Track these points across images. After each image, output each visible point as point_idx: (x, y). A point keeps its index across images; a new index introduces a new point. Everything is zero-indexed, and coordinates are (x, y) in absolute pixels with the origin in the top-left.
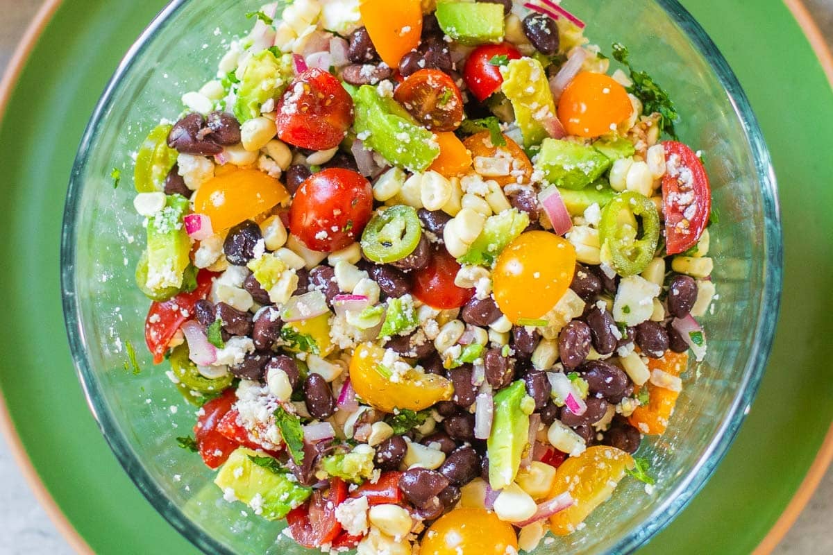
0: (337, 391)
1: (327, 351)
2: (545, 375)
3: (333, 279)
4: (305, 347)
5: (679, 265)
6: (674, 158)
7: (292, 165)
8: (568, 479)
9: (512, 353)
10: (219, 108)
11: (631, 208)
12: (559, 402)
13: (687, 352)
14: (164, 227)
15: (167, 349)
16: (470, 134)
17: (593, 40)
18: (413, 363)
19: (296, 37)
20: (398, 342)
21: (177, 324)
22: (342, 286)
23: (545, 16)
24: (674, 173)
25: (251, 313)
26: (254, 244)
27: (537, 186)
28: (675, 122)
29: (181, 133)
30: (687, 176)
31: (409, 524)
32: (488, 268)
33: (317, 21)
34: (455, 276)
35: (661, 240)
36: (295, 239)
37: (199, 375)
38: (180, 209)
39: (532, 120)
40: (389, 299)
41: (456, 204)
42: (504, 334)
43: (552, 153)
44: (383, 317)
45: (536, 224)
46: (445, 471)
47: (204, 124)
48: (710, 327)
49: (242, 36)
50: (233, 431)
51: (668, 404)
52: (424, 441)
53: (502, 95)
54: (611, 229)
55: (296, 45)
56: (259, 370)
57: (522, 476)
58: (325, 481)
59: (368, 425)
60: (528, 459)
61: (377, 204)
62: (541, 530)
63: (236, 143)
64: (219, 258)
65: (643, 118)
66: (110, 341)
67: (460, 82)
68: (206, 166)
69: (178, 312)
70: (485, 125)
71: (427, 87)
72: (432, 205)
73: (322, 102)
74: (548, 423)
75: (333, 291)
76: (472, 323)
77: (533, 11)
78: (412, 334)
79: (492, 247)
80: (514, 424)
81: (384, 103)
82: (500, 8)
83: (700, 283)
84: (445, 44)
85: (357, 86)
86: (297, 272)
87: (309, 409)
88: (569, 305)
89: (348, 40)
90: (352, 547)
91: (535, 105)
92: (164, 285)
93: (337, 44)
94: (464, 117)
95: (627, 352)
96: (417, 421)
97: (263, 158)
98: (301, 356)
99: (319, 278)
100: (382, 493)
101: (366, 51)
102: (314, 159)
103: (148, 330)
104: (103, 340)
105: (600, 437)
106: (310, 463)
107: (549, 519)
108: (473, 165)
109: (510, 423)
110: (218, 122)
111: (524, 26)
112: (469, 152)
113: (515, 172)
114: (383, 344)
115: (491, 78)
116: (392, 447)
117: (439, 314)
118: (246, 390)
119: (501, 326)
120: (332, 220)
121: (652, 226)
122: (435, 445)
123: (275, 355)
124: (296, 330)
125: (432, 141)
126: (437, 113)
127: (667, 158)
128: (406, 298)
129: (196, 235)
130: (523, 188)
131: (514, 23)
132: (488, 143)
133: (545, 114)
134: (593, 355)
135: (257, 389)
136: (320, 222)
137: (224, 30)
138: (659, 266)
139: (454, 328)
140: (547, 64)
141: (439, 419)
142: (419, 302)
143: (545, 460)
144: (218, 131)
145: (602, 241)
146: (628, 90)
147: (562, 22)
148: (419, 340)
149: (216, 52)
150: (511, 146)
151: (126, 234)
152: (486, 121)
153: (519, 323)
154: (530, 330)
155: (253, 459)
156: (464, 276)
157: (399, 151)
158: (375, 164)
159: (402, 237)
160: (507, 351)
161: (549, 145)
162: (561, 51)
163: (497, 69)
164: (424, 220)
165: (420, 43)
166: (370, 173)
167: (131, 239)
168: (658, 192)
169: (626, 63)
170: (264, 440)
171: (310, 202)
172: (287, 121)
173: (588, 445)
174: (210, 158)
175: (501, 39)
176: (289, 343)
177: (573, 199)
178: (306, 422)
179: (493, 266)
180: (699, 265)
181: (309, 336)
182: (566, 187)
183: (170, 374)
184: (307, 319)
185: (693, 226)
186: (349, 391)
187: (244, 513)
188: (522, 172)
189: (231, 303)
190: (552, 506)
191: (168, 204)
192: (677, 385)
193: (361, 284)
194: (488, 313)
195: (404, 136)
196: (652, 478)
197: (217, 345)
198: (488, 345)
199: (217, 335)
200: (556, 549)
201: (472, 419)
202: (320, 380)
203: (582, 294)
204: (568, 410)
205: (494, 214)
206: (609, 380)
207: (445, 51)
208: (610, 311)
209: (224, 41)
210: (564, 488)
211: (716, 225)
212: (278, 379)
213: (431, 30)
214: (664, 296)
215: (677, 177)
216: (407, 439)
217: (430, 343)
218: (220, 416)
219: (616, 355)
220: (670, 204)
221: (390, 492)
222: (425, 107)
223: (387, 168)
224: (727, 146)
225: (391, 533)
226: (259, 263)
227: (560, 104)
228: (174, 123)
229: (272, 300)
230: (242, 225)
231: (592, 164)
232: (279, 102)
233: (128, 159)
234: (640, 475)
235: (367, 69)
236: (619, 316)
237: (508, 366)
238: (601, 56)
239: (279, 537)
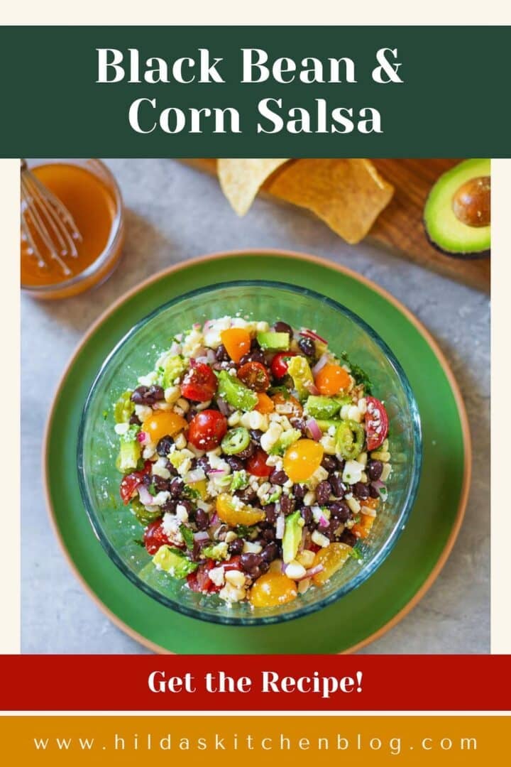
0: (211, 517)
1: (206, 497)
2: (310, 508)
3: (208, 463)
4: (195, 496)
5: (374, 456)
6: (371, 404)
7: (190, 410)
8: (321, 558)
9: (294, 497)
10: (155, 383)
11: (350, 427)
12: (317, 521)
13: (378, 499)
14: (129, 439)
15: (130, 498)
16: (273, 395)
17: (332, 351)
18: (247, 503)
19: (191, 350)
20: (239, 493)
21: (135, 485)
22: (212, 466)
23: (309, 339)
24: (371, 411)
25: (169, 480)
26: (170, 446)
27: (305, 418)
28: (371, 388)
29: (137, 395)
30: (377, 413)
31: (244, 580)
32: (282, 457)
33: (202, 341)
34: (265, 461)
35: (365, 443)
36: (191, 444)
37: (145, 511)
38: (135, 431)
39: (303, 387)
40: (234, 472)
41: (266, 426)
42: (290, 488)
43: (313, 402)
44: (232, 480)
45: (305, 436)
46: (262, 555)
47: (147, 391)
48: (390, 486)
49: (166, 350)
50: (161, 537)
51: (370, 523)
52: (253, 541)
53: (289, 376)
54: (340, 438)
55: (192, 353)
56: (173, 508)
57: (299, 557)
58: (205, 560)
59: (225, 533)
60: (302, 549)
61: (230, 428)
62: (308, 583)
63: (162, 399)
64: (154, 455)
65: (357, 387)
66: (102, 493)
67: (269, 371)
68: (149, 410)
69: (135, 480)
70: (280, 390)
71: (252, 370)
72: (255, 427)
73: (203, 378)
74: (312, 532)
75: (208, 469)
76: (274, 483)
77: (303, 337)
78: (246, 489)
79: (283, 446)
80: (295, 531)
81: (232, 379)
82: (287, 335)
83: (384, 464)
84: (262, 352)
85: (219, 371)
86: (191, 460)
87: (197, 526)
88: (321, 474)
89: (215, 351)
90: (218, 592)
91: (304, 380)
92: (129, 467)
93: (210, 353)
94: (270, 386)
95: (349, 497)
96: (249, 532)
97: (176, 407)
98: (194, 501)
99: (202, 463)
100: (232, 565)
101: (223, 356)
102: (199, 407)
103: (121, 490)
104: (98, 492)
105: (337, 540)
106: (197, 551)
107: (312, 578)
108: (275, 409)
109: (292, 531)
110: (154, 389)
111: (299, 344)
112: (273, 402)
113: (295, 412)
114: (232, 493)
115: (283, 367)
116: (236, 543)
117: (259, 480)
118: (167, 517)
119: (288, 484)
120: (207, 434)
121: (360, 436)
122: (257, 543)
123: (181, 500)
124: (190, 487)
125: (254, 396)
126: (257, 383)
127: (367, 404)
128: (243, 471)
129: (144, 442)
130: (299, 419)
131: (294, 343)
132: (282, 398)
133: (309, 383)
134: (333, 498)
135: (172, 516)
136: (201, 435)
137: (157, 346)
138: (364, 457)
139: (266, 486)
140: (311, 361)
141: (259, 530)
142: (249, 474)
143: (311, 549)
144: (154, 393)
145: (336, 443)
146: (349, 374)
147: (317, 342)
148: (249, 492)
149: (154, 358)
150: (293, 400)
151: (111, 443)
152: (281, 388)
153: (296, 482)
154: (302, 485)
155: (170, 549)
156: (270, 461)
157: (239, 401)
158: (228, 410)
159: (240, 442)
160: (291, 496)
161: (311, 398)
162: (317, 357)
163: (285, 363)
164: (252, 435)
165: (249, 352)
166: (226, 413)
167: (113, 446)
168: (363, 421)
169: (348, 361)
170: (175, 541)
171: (197, 426)
172: (186, 387)
173: (331, 542)
174: (151, 406)
175: (287, 349)
176: (187, 494)
177: (322, 424)
178: (195, 532)
179: (284, 455)
180: (384, 455)
181: (197, 490)
182: (319, 418)
183: (131, 510)
184: (196, 482)
185: (380, 436)
186: (216, 517)
187: (166, 576)
188: (298, 411)
189: (160, 475)
190: (313, 571)
191: (130, 428)
192: (374, 514)
193: (221, 464)
194: (282, 478)
195: (241, 393)
196: (362, 557)
197: (153, 495)
198: (282, 494)
199: (153, 490)
200: (316, 591)
201: (275, 530)
202: (202, 511)
203: (327, 469)
204: (321, 525)
205: (285, 431)
206: (341, 510)
207: (261, 355)
208: (340, 477)
209: (157, 352)
210: (320, 562)
211: (391, 436)
212: (182, 511)
213: (254, 345)
214: (367, 471)
215: (373, 413)
216: (244, 540)
217: (255, 493)
218: (155, 530)
219: (344, 499)
220: (369, 426)
221: (235, 565)
222: (252, 381)
223: (235, 411)
224: (396, 399)
225: (236, 585)
226: (173, 455)
227: (316, 380)
228: (133, 391)
229: (179, 473)
230: (165, 438)
231: (331, 407)
232: (182, 379)
233: (111, 407)
234: (356, 556)
235: (224, 364)
236: (345, 479)
237: (291, 503)
238: (336, 358)
239: (182, 587)
